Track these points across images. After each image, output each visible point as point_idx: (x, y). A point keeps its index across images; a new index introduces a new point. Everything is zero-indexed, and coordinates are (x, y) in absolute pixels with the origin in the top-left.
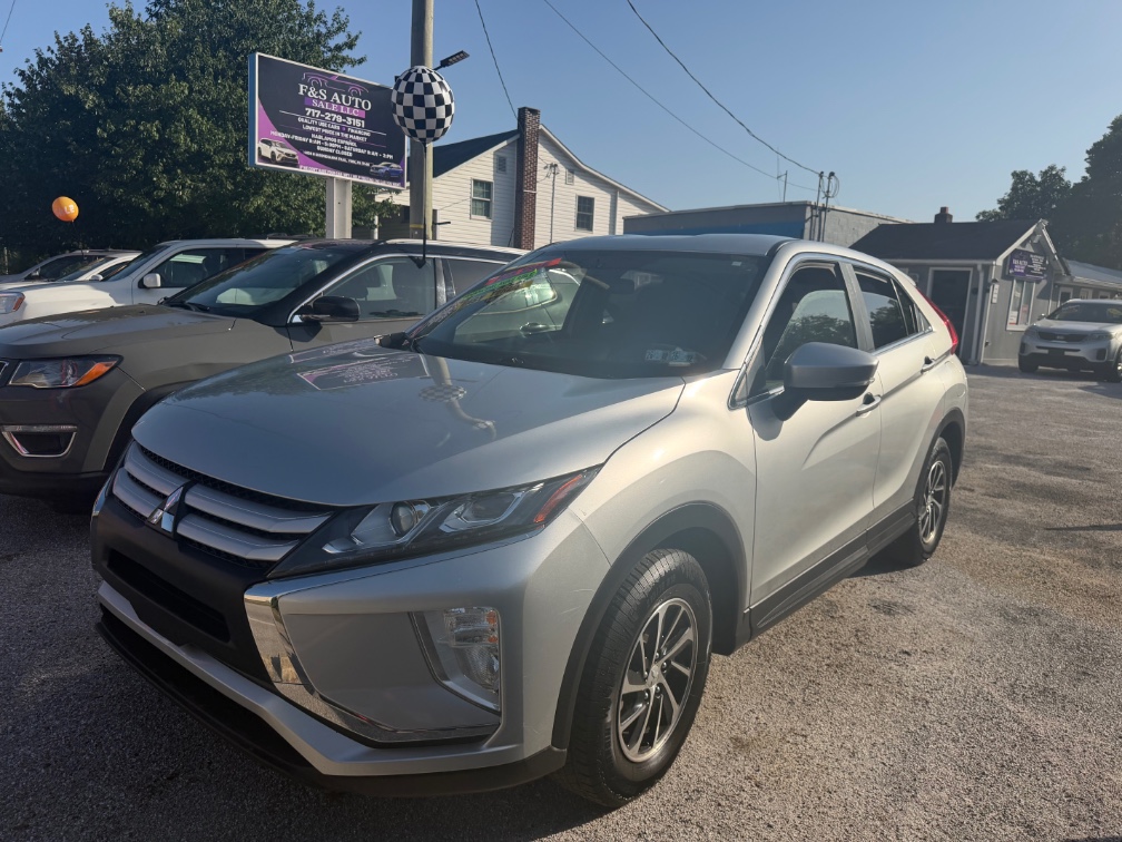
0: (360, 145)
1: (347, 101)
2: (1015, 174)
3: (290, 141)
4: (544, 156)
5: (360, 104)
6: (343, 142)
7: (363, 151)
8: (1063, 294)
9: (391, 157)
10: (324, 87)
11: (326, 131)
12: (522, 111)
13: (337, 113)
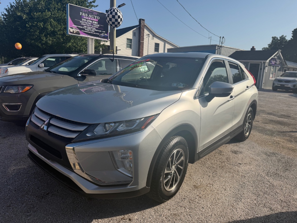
0: (96, 29)
1: (93, 17)
2: (273, 37)
3: (77, 27)
4: (146, 32)
5: (96, 18)
6: (92, 28)
7: (97, 30)
8: (285, 70)
9: (105, 32)
10: (87, 13)
11: (88, 25)
12: (140, 20)
13: (90, 20)
